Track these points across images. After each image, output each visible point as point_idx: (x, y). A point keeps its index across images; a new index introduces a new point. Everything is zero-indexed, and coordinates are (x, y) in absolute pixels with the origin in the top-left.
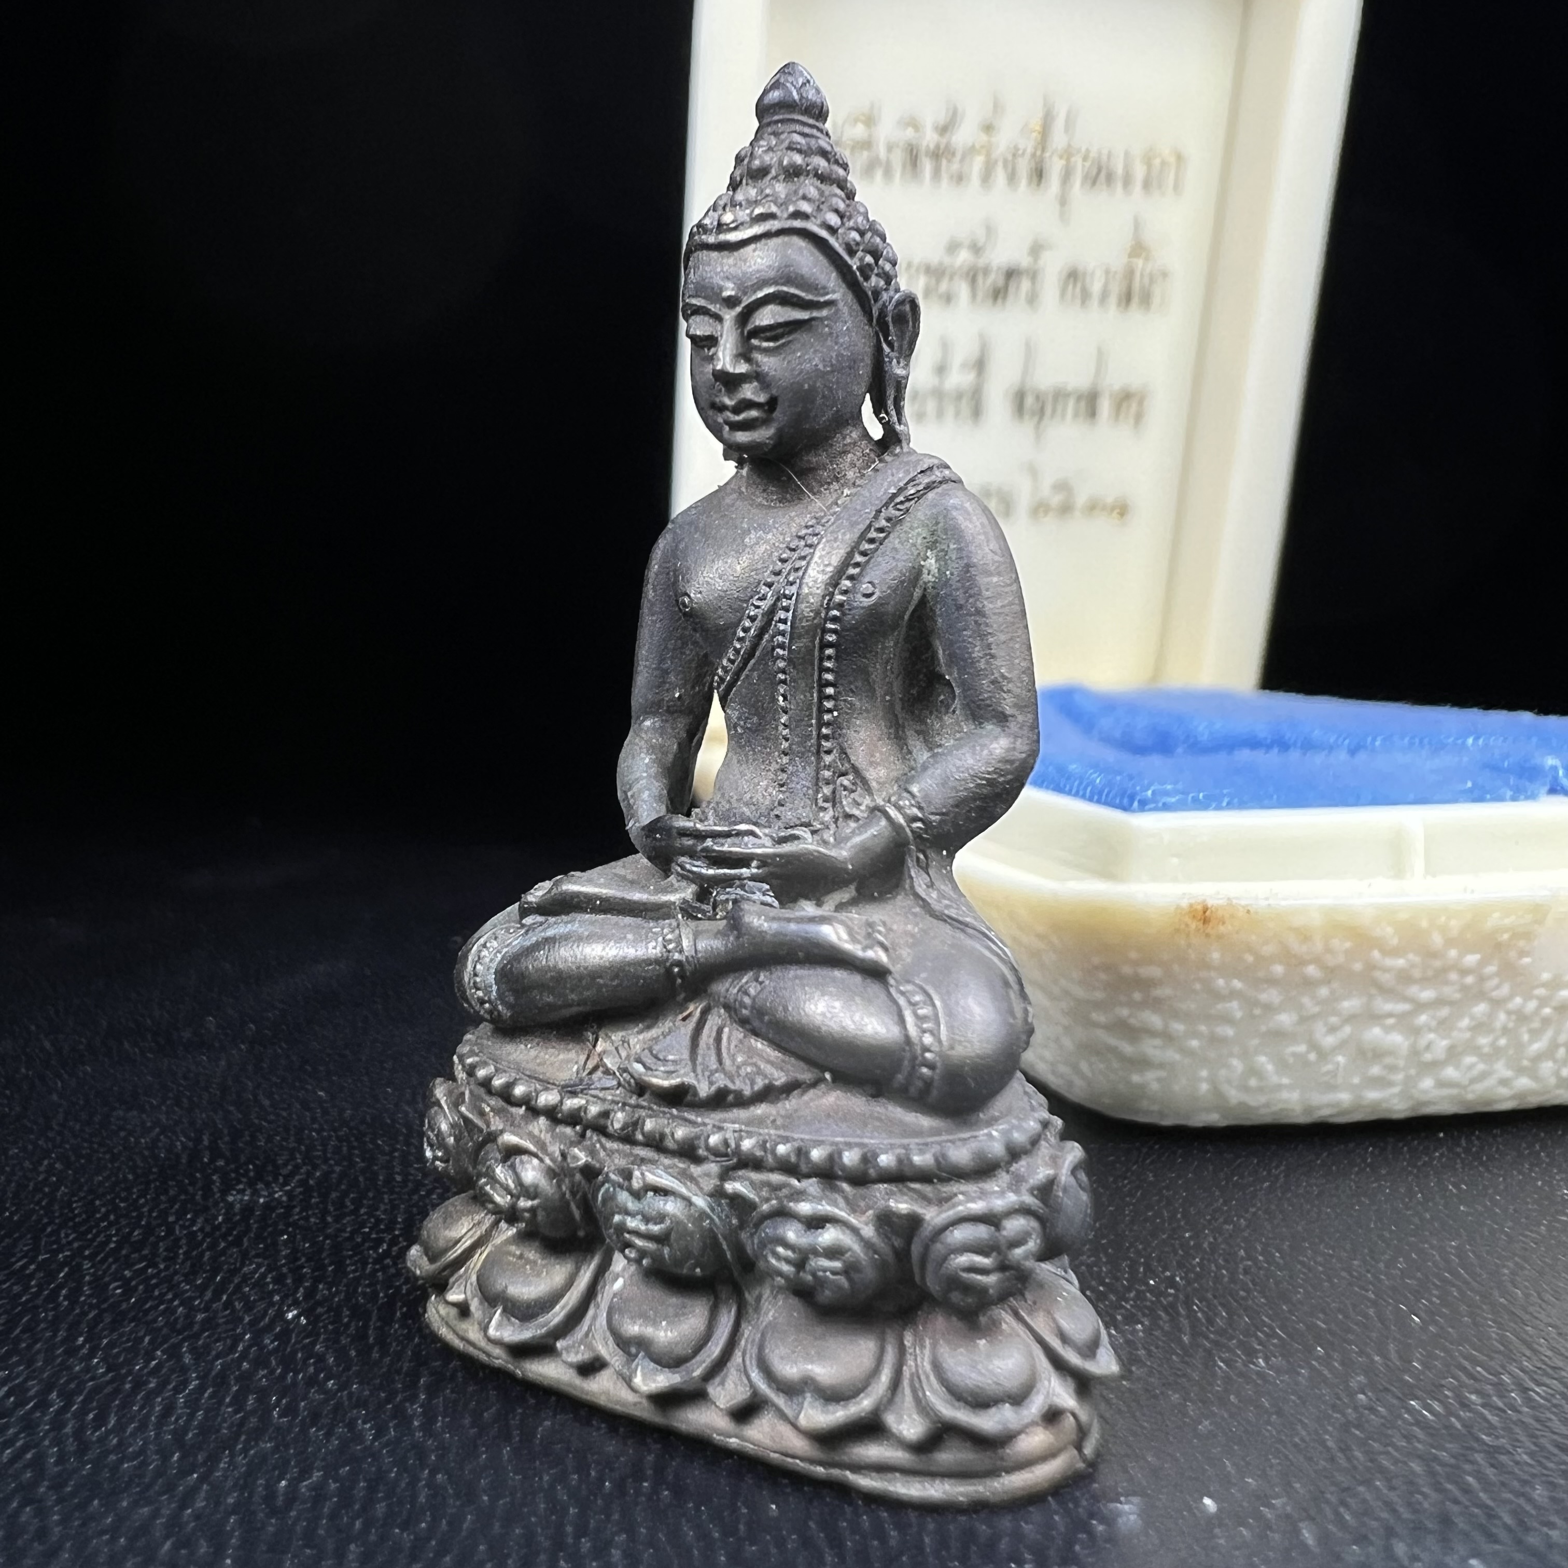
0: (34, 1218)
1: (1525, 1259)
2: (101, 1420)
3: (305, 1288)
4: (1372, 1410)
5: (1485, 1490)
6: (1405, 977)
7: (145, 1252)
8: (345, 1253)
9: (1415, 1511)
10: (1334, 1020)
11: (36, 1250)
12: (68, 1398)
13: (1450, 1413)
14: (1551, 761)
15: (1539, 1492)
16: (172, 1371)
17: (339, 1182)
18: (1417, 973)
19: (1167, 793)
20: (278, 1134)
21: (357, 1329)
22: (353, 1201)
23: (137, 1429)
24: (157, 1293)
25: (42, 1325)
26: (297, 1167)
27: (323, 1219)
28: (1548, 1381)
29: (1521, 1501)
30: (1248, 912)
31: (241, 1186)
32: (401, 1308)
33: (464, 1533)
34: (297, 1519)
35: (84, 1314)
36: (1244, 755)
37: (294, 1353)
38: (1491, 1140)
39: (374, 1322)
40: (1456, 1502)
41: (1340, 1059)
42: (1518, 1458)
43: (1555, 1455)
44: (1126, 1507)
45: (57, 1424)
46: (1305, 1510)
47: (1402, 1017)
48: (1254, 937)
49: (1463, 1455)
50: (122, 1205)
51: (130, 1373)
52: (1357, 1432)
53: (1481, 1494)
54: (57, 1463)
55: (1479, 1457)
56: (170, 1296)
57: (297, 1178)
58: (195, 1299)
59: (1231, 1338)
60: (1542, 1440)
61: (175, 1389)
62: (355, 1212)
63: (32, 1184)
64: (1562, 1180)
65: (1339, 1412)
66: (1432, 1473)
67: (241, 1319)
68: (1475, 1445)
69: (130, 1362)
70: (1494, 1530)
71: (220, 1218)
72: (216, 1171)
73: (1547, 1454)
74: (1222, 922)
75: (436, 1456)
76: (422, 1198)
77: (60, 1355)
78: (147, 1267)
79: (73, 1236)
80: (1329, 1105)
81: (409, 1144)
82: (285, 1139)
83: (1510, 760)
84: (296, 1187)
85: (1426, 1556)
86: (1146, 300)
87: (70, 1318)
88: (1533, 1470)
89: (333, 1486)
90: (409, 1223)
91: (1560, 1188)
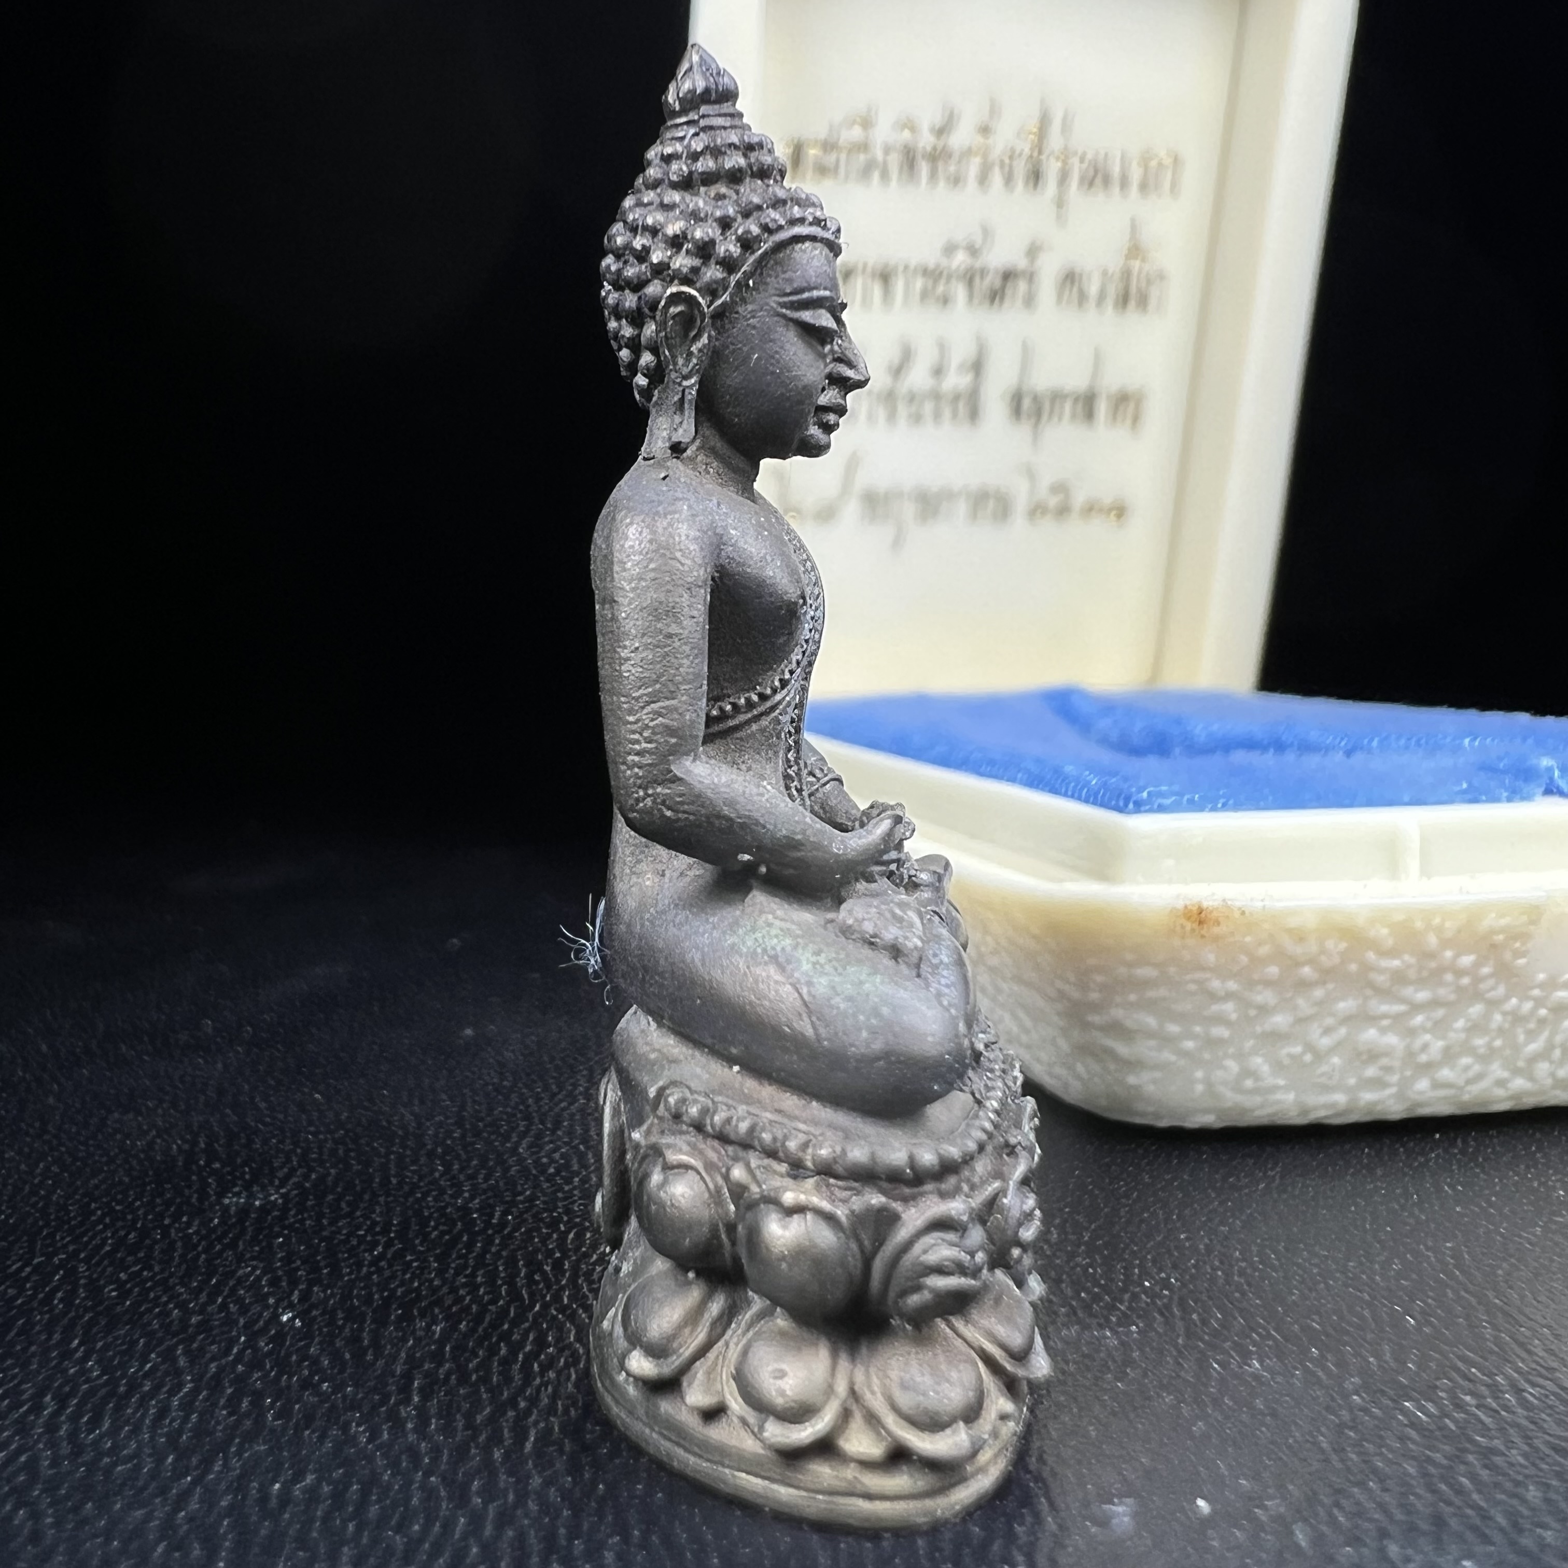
0: (30, 1221)
1: (1520, 1261)
2: (95, 1422)
3: (300, 1291)
4: (1365, 1410)
5: (1480, 1492)
6: (1399, 978)
7: (141, 1255)
8: (340, 1255)
9: (1409, 1513)
10: (1329, 1021)
11: (31, 1253)
12: (62, 1402)
13: (1444, 1414)
14: (1546, 762)
15: (1533, 1493)
16: (167, 1373)
17: (335, 1185)
18: (1412, 974)
19: (1161, 795)
20: (274, 1137)
21: (352, 1331)
22: (349, 1204)
23: (131, 1432)
24: (152, 1295)
25: (38, 1328)
26: (292, 1171)
27: (319, 1222)
28: (1541, 1381)
29: (1515, 1502)
30: (1243, 913)
31: (236, 1189)
32: (396, 1310)
33: (457, 1537)
34: (291, 1521)
35: (79, 1316)
36: (1239, 757)
37: (288, 1355)
38: (1487, 1141)
39: (368, 1326)
40: (1449, 1503)
41: (1336, 1060)
42: (1513, 1460)
43: (1550, 1456)
44: (1120, 1509)
45: (51, 1427)
46: (1298, 1511)
47: (1397, 1018)
48: (1248, 939)
49: (1458, 1457)
50: (118, 1208)
51: (123, 1376)
52: (1351, 1434)
53: (1475, 1495)
54: (51, 1466)
55: (1472, 1459)
56: (164, 1299)
57: (294, 1180)
58: (190, 1301)
59: (1226, 1339)
60: (1536, 1442)
61: (168, 1392)
62: (350, 1215)
63: (27, 1187)
64: (1557, 1181)
65: (1333, 1413)
66: (1425, 1475)
67: (236, 1322)
68: (1469, 1446)
69: (123, 1366)
70: (1487, 1531)
71: (216, 1221)
72: (211, 1174)
73: (1541, 1455)
74: (1218, 923)
75: (430, 1459)
76: (418, 1201)
77: (55, 1358)
78: (142, 1270)
79: (68, 1239)
80: (1325, 1106)
81: (405, 1147)
82: (281, 1142)
83: (1506, 761)
84: (292, 1190)
85: (1419, 1558)
86: (1143, 302)
87: (65, 1321)
88: (1527, 1471)
89: (326, 1489)
90: (405, 1226)
91: (1554, 1189)
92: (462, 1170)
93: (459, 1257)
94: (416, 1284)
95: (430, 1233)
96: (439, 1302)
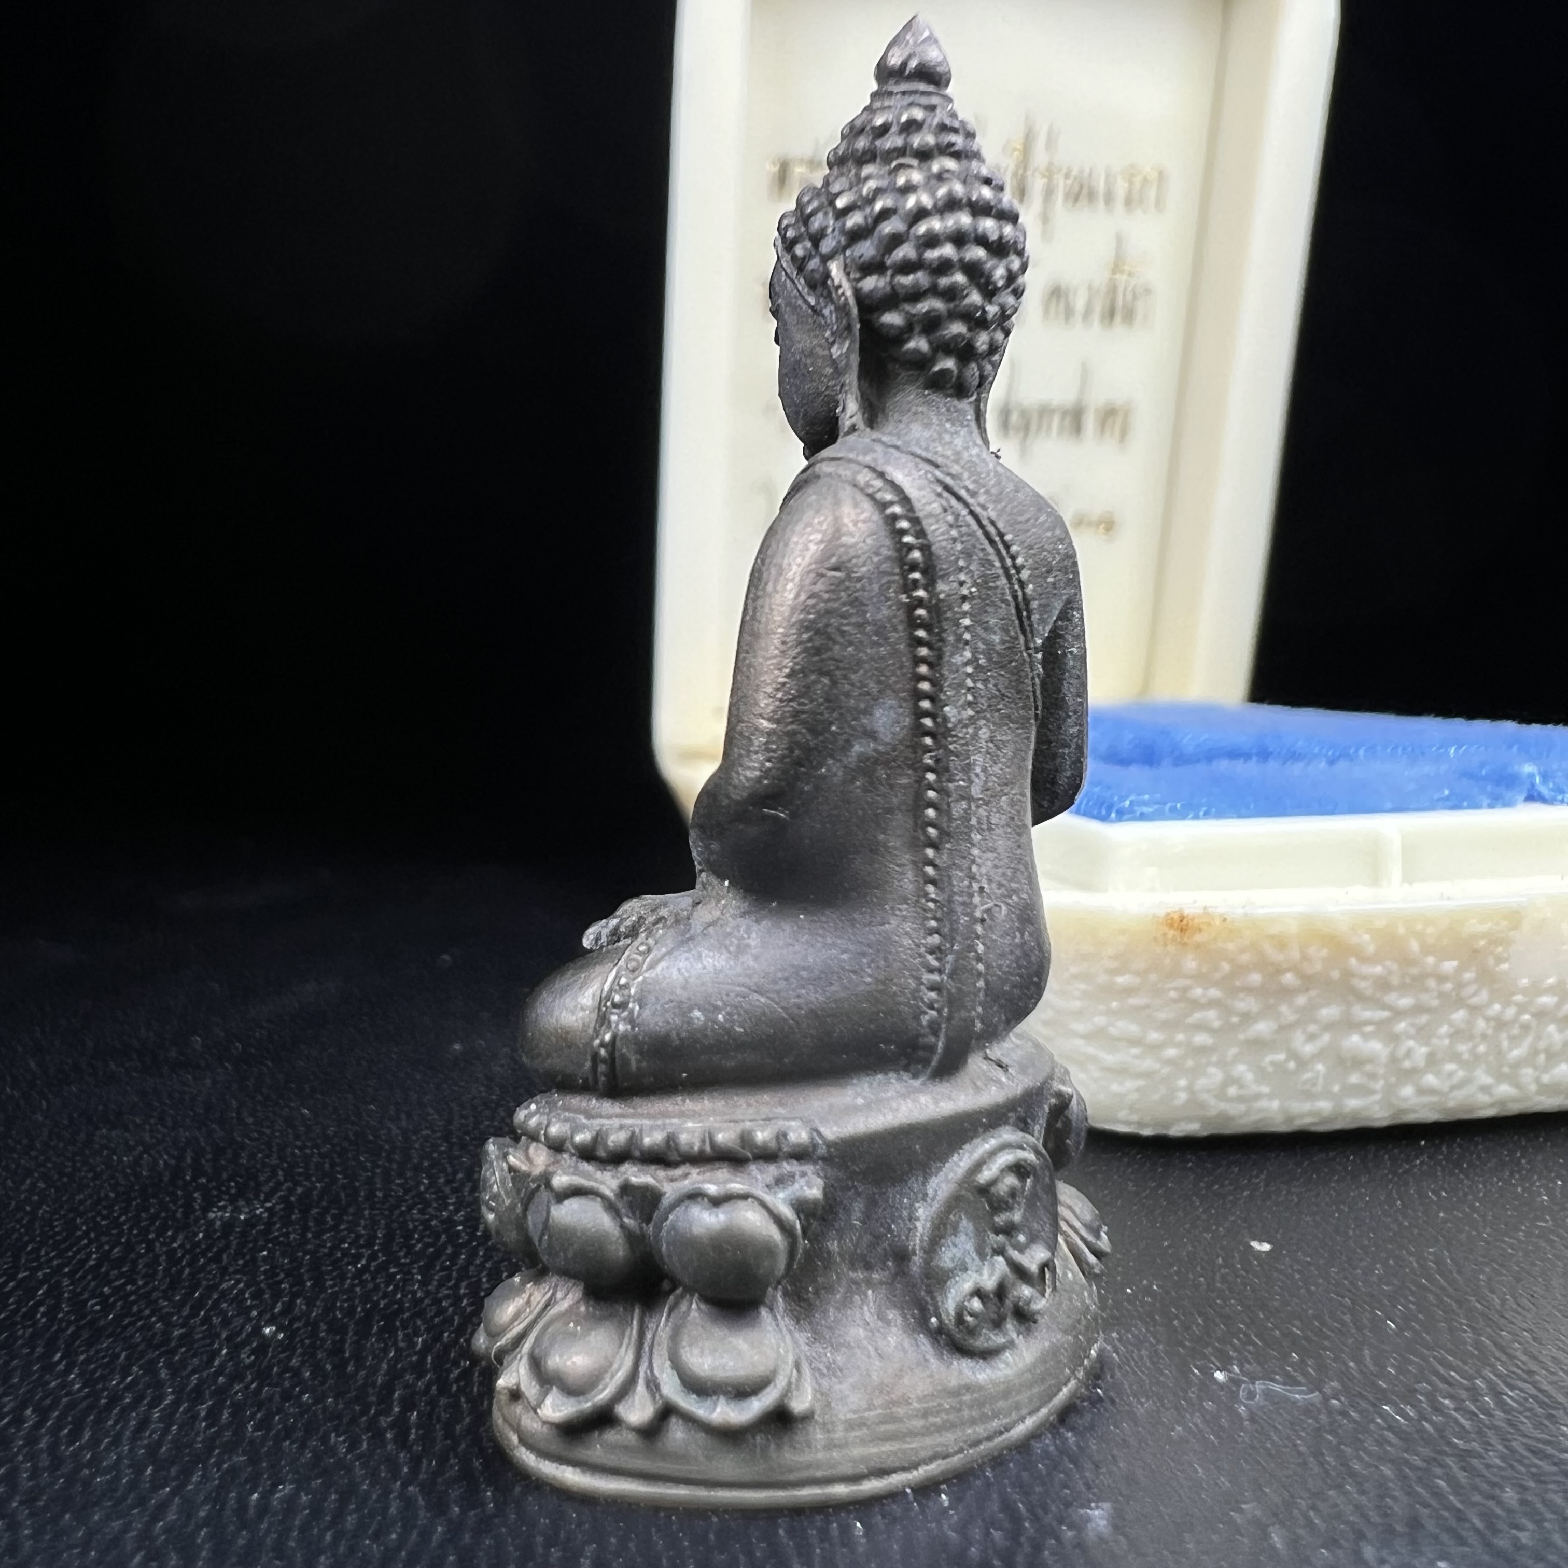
0: (16, 1235)
1: (1502, 1265)
2: (75, 1435)
3: (283, 1303)
4: (1344, 1414)
5: (1456, 1493)
6: (1383, 985)
7: (125, 1269)
8: (324, 1268)
9: (1386, 1515)
10: (1312, 1028)
11: (16, 1268)
12: (43, 1414)
13: (1423, 1417)
14: (1528, 768)
15: (1510, 1495)
16: (148, 1386)
17: (321, 1199)
18: (1395, 980)
19: (1144, 803)
20: (260, 1151)
21: (334, 1342)
22: (334, 1217)
23: (111, 1444)
24: (135, 1309)
25: (20, 1342)
26: (279, 1185)
27: (303, 1235)
28: (1520, 1384)
29: (1491, 1503)
30: (1225, 920)
31: (222, 1204)
32: (379, 1321)
33: (434, 1544)
34: (268, 1531)
35: (61, 1330)
36: (1223, 765)
37: (270, 1368)
38: (1472, 1148)
39: (350, 1338)
40: (1426, 1505)
41: (1320, 1067)
42: (1490, 1462)
43: (1527, 1458)
44: (1097, 1513)
45: (32, 1440)
46: (1275, 1515)
47: (1380, 1024)
48: (1230, 946)
49: (1435, 1459)
50: (103, 1223)
51: (105, 1389)
52: (1329, 1437)
53: (1451, 1498)
54: (30, 1479)
55: (1450, 1461)
56: (147, 1312)
57: (279, 1194)
58: (173, 1314)
59: (1207, 1345)
60: (1514, 1443)
61: (148, 1404)
62: (335, 1228)
63: (13, 1203)
64: (1541, 1186)
65: (1311, 1417)
66: (1403, 1477)
67: (218, 1335)
68: (1447, 1449)
69: (103, 1378)
70: (1464, 1533)
71: (201, 1235)
72: (197, 1189)
73: (1518, 1457)
74: (1200, 930)
75: (409, 1468)
76: (402, 1213)
77: (36, 1371)
78: (125, 1284)
79: (53, 1254)
80: (1310, 1113)
81: (390, 1160)
82: (268, 1156)
83: (1488, 768)
84: (277, 1203)
85: (1392, 1559)
86: (1129, 316)
87: (48, 1335)
88: (1503, 1473)
89: (304, 1498)
90: (389, 1237)
91: (1540, 1195)
92: (448, 1182)
93: (443, 1269)
94: (399, 1296)
95: (414, 1245)
96: (420, 1314)
